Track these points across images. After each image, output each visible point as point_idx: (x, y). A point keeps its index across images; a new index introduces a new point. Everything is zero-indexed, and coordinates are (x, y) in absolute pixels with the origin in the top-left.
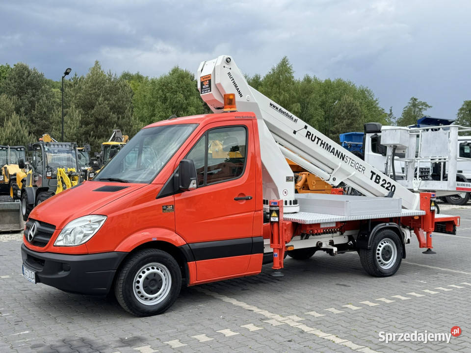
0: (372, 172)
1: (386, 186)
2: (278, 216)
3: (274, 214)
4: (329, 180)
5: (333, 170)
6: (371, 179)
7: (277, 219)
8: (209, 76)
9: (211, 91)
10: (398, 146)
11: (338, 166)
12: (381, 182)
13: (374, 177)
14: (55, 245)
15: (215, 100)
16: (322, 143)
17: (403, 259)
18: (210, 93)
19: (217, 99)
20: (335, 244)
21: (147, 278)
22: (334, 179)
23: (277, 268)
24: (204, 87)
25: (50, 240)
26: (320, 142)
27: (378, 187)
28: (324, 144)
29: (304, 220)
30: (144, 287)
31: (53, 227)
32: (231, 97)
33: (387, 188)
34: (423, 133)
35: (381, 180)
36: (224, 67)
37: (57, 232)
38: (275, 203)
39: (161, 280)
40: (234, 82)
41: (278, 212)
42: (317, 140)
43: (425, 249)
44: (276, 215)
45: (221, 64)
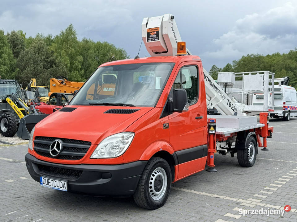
0: (228, 100)
1: (233, 108)
2: (215, 130)
3: (212, 128)
4: (209, 105)
5: (211, 98)
6: (228, 104)
7: (214, 132)
8: (158, 28)
9: (159, 39)
10: (228, 83)
11: (215, 96)
12: (232, 106)
13: (229, 102)
14: (91, 157)
15: (161, 46)
16: (208, 80)
17: (257, 155)
18: (159, 41)
19: (162, 46)
20: (221, 147)
21: (156, 180)
22: (212, 104)
23: (213, 166)
24: (150, 36)
25: (86, 154)
26: (208, 79)
27: (230, 109)
28: (209, 81)
29: (222, 132)
30: (155, 187)
31: (89, 143)
32: (183, 44)
33: (233, 110)
34: (245, 76)
35: (231, 105)
36: (170, 22)
37: (93, 148)
38: (213, 121)
39: (162, 180)
40: (174, 34)
41: (214, 127)
42: (206, 77)
43: (263, 148)
44: (213, 129)
45: (168, 20)
